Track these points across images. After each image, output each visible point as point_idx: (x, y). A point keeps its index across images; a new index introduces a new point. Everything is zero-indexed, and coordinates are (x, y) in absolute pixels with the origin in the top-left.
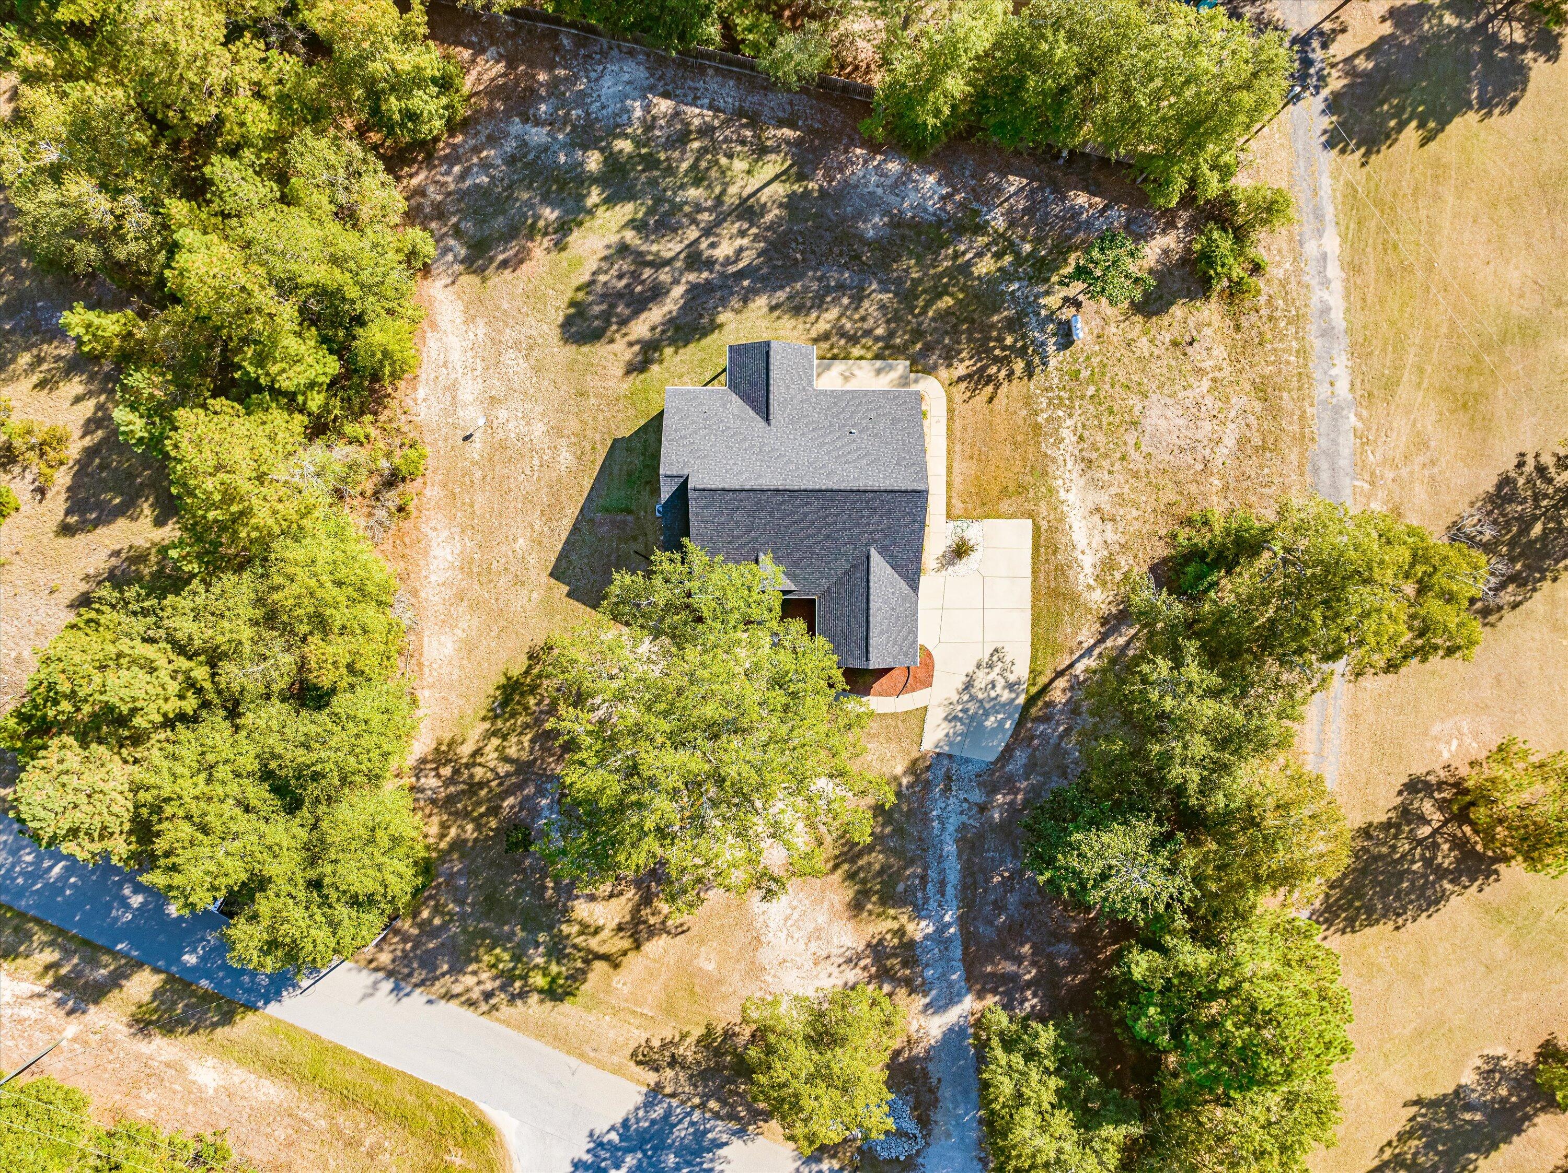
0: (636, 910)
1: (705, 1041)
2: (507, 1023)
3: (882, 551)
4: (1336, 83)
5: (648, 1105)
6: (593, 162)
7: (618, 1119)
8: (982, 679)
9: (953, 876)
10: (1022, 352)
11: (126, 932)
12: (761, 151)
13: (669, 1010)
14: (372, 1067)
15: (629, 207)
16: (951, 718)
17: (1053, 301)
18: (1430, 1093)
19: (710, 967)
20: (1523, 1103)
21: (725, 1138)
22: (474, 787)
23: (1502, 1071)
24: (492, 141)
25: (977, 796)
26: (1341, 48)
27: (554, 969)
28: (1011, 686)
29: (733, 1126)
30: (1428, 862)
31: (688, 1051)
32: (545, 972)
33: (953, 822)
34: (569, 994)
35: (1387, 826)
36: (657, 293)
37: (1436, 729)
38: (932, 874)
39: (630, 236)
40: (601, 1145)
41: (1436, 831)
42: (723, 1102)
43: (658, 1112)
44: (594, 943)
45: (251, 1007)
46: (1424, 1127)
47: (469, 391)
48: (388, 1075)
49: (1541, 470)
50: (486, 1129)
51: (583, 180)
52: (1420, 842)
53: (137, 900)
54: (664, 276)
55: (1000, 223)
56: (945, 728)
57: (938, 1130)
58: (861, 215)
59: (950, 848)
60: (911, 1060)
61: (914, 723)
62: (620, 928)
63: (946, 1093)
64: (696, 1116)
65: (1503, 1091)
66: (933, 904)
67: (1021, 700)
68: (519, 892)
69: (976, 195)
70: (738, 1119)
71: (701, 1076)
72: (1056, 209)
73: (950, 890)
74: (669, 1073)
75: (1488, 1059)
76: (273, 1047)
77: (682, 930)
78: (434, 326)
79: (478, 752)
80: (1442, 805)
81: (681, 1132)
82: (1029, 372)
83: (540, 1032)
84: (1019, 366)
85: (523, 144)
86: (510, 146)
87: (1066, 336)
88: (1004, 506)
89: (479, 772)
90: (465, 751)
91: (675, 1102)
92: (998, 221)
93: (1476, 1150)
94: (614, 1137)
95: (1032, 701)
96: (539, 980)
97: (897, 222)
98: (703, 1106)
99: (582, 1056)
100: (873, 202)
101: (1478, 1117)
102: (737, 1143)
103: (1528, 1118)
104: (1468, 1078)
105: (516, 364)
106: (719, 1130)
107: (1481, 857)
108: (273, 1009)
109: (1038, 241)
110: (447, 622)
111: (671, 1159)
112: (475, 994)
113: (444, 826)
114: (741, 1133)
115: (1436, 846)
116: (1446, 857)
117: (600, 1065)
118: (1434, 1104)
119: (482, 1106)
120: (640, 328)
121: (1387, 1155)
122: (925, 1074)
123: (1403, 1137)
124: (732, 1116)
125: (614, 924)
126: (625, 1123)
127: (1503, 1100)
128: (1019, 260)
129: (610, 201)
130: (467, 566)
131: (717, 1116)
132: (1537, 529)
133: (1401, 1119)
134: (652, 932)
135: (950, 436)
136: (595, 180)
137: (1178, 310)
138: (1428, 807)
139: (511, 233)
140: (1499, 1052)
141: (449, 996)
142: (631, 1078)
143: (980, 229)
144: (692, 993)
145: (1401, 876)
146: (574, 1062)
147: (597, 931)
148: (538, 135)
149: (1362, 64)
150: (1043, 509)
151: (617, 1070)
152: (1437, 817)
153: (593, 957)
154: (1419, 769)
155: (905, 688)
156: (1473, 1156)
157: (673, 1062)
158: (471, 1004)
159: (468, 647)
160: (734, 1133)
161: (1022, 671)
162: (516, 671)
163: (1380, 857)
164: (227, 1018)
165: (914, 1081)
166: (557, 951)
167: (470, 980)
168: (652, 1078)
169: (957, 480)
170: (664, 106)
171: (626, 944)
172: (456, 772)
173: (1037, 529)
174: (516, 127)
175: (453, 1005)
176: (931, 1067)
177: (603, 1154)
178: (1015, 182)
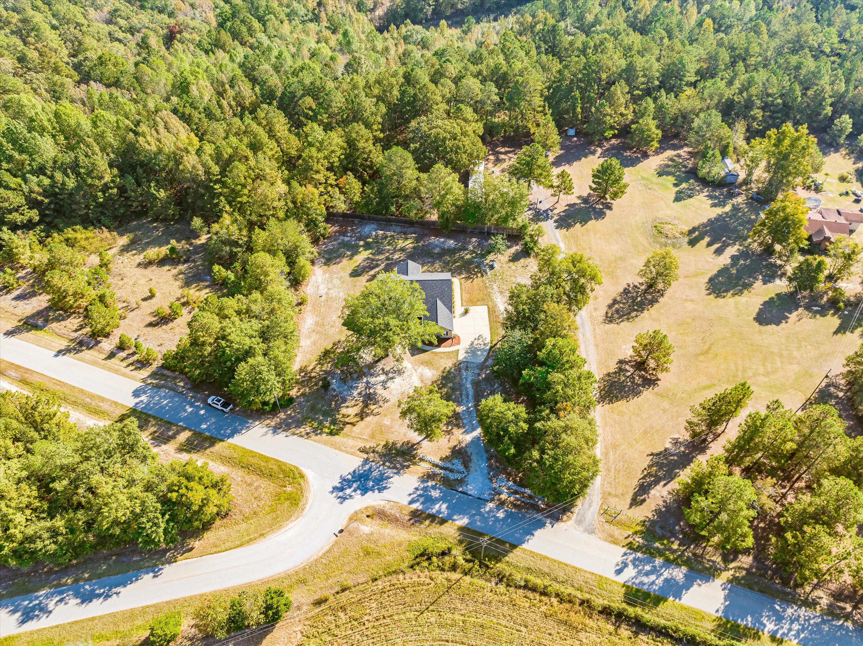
0: (363, 409)
1: (386, 446)
2: (315, 441)
3: (441, 299)
4: (556, 218)
5: (363, 465)
6: (362, 243)
7: (352, 471)
8: (476, 342)
9: (471, 392)
10: (480, 272)
11: (184, 420)
12: (406, 239)
13: (373, 436)
14: (262, 457)
15: (370, 251)
16: (467, 352)
17: (487, 261)
18: (655, 451)
19: (388, 423)
20: (691, 453)
21: (391, 475)
22: (311, 378)
23: (680, 443)
24: (335, 240)
25: (477, 371)
26: (556, 212)
27: (332, 427)
28: (484, 344)
29: (395, 471)
30: (633, 382)
31: (379, 449)
32: (329, 428)
33: (470, 379)
34: (337, 434)
35: (615, 373)
36: (377, 266)
37: (624, 347)
38: (464, 393)
39: (370, 256)
40: (345, 480)
41: (632, 374)
42: (391, 463)
43: (367, 467)
44: (347, 420)
45: (222, 440)
46: (657, 463)
47: (322, 287)
48: (267, 459)
49: (636, 286)
50: (302, 476)
51: (358, 246)
52: (628, 377)
53: (190, 410)
54: (379, 262)
55: (472, 248)
56: (465, 355)
57: (472, 469)
58: (434, 248)
59: (469, 386)
60: (460, 449)
61: (455, 354)
62: (356, 415)
63: (474, 458)
64: (381, 468)
65: (682, 449)
66: (465, 401)
67: (488, 347)
68: (323, 406)
69: (464, 243)
70: (397, 468)
71: (382, 456)
72: (486, 244)
73: (470, 397)
74: (372, 454)
75: (674, 439)
76: (227, 453)
77: (378, 414)
78: (314, 274)
79: (314, 368)
80: (632, 366)
81: (375, 474)
82: (482, 276)
83: (325, 443)
84: (479, 275)
85: (343, 240)
86: (339, 241)
87: (492, 267)
88: (479, 303)
89: (313, 374)
90: (310, 368)
91: (373, 464)
92: (471, 247)
93: (679, 468)
94: (350, 477)
95: (491, 348)
96: (327, 430)
97: (444, 249)
98: (384, 464)
99: (340, 450)
100: (437, 246)
101: (676, 458)
102: (396, 477)
103: (694, 457)
104: (668, 445)
105: (336, 282)
106: (390, 472)
107: (650, 380)
108: (230, 440)
109: (482, 251)
110: (309, 337)
111: (371, 483)
112: (303, 433)
113: (299, 389)
114: (398, 473)
115: (634, 378)
116: (638, 380)
117: (348, 453)
118: (657, 455)
119: (302, 468)
120: (372, 272)
121: (645, 472)
122: (466, 452)
123: (650, 466)
124: (395, 468)
125: (354, 414)
126: (354, 472)
127: (683, 452)
128: (477, 254)
129: (365, 250)
130: (317, 324)
131: (389, 468)
132: (639, 299)
133: (648, 461)
134: (367, 415)
135: (461, 289)
136: (361, 246)
137: (522, 260)
138: (627, 367)
139: (339, 256)
140: (677, 436)
141: (294, 434)
142: (358, 456)
143: (467, 249)
144: (381, 431)
145: (625, 387)
146: (337, 451)
147: (348, 416)
148: (346, 239)
149: (562, 214)
150: (490, 303)
151: (353, 454)
152: (632, 370)
153: (345, 424)
154: (622, 358)
155: (452, 345)
156: (677, 471)
157: (373, 452)
158: (302, 436)
159: (315, 343)
160: (395, 473)
161: (488, 340)
162: (329, 348)
163: (615, 382)
164: (212, 444)
165: (462, 454)
166: (334, 422)
167: (302, 430)
168: (365, 456)
169: (464, 298)
170: (381, 232)
171: (358, 419)
172: (306, 374)
173: (489, 308)
174: (342, 237)
175: (295, 436)
176: (468, 450)
177: (345, 483)
178: (474, 240)
